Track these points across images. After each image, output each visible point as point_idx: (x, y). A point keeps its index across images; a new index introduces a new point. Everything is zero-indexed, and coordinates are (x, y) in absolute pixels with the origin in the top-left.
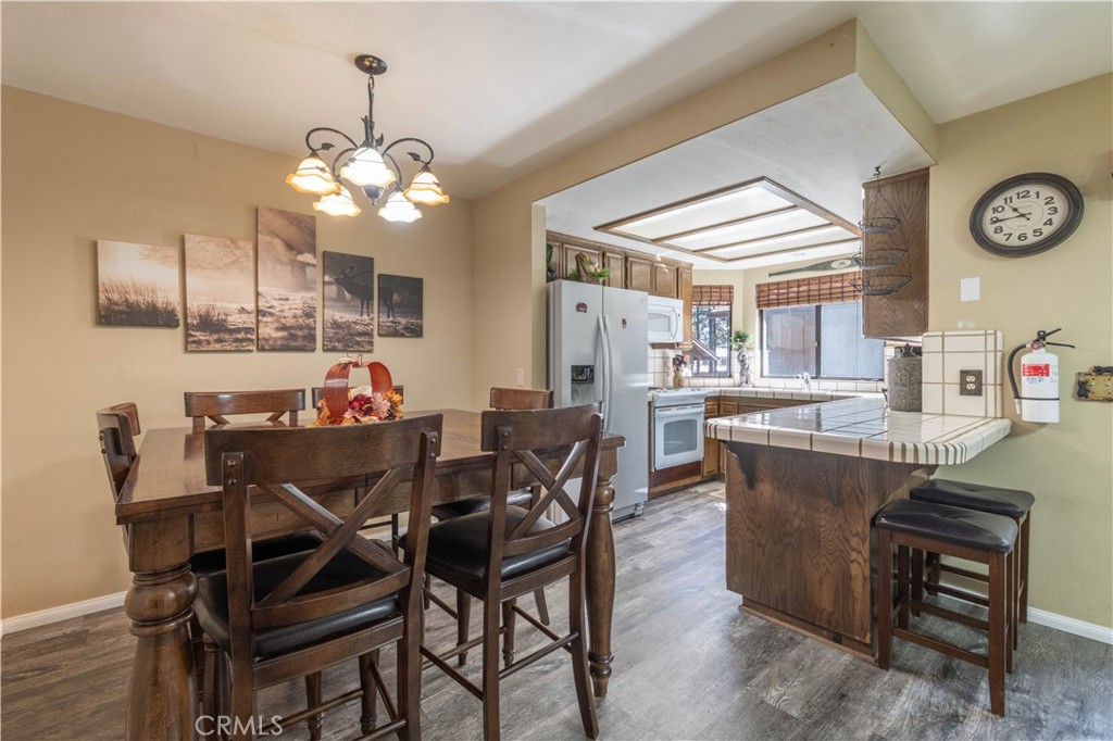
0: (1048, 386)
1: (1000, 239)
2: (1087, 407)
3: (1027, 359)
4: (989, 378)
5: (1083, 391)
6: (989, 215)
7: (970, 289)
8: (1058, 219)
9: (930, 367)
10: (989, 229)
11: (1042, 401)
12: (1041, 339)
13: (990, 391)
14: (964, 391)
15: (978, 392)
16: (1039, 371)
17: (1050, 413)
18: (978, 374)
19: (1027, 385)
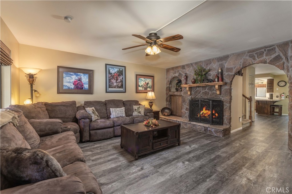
0: (284, 97)
1: (280, 85)
2: (287, 98)
3: (282, 95)
4: (279, 96)
5: (286, 97)
6: (279, 83)
7: (277, 89)
8: (285, 84)
9: (274, 96)
10: (279, 84)
11: (283, 98)
12: (283, 93)
13: (279, 97)
14: (277, 97)
15: (278, 97)
16: (283, 96)
17: (284, 99)
18: (278, 96)
19: (282, 97)
